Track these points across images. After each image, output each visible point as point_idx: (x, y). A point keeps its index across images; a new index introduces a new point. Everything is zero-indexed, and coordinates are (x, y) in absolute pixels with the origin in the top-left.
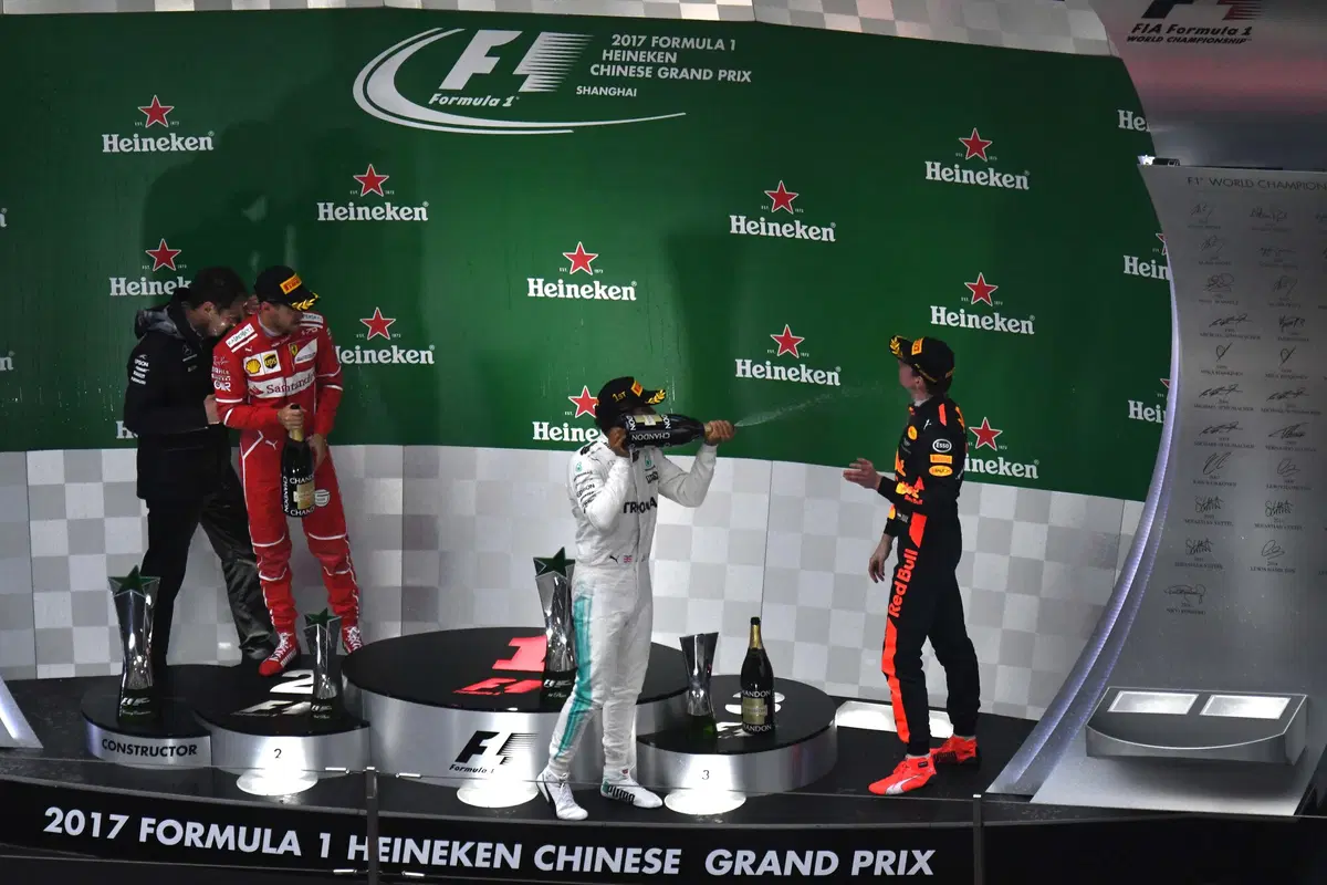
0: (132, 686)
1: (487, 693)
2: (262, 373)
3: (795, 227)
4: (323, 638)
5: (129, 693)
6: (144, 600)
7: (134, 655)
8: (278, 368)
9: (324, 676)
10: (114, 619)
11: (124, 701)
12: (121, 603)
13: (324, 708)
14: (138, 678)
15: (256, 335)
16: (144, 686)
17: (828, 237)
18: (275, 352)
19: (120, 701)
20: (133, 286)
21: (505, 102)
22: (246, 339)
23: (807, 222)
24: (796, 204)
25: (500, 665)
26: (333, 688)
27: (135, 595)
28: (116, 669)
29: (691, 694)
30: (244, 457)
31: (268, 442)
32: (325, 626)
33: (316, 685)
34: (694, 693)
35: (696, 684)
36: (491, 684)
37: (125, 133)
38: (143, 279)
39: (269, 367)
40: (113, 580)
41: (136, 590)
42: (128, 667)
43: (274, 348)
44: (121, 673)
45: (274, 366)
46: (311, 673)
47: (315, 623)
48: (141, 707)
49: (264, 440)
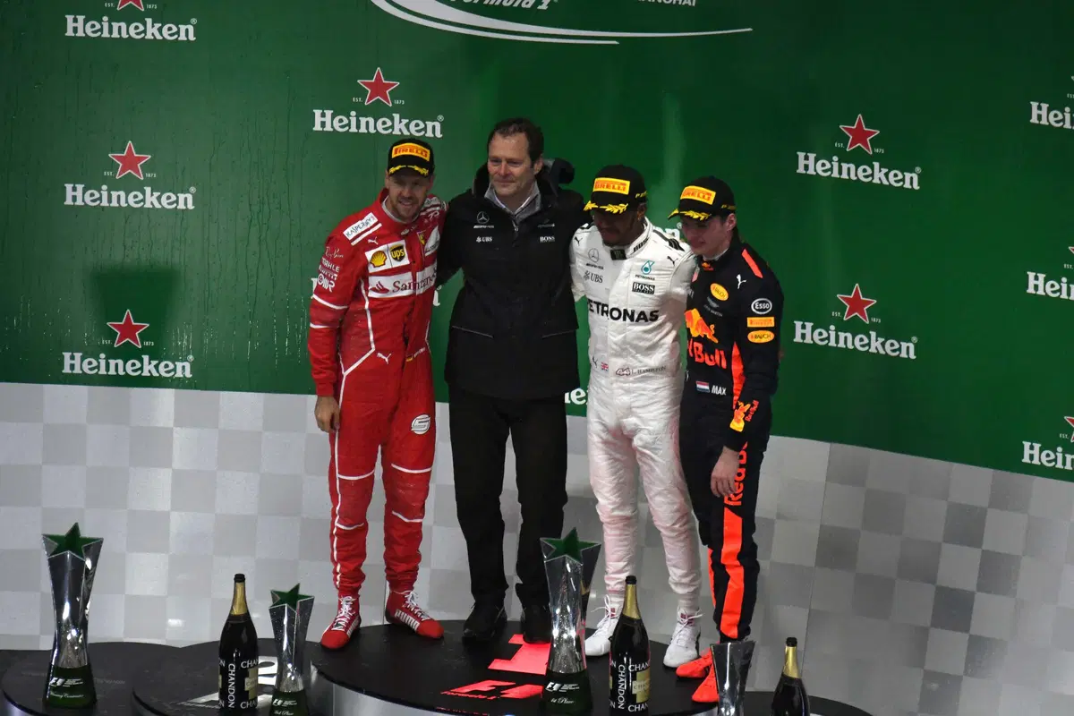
0: (64, 664)
1: (480, 696)
2: (388, 266)
3: (873, 169)
4: (291, 621)
5: (61, 672)
6: (83, 563)
7: (68, 628)
8: (406, 262)
9: (290, 666)
10: (47, 585)
11: (53, 681)
12: (56, 566)
13: (287, 703)
14: (71, 656)
15: (380, 225)
16: (76, 665)
17: (911, 183)
18: (402, 243)
19: (48, 680)
20: (92, 195)
21: (541, 4)
22: (368, 230)
23: (888, 164)
24: (875, 143)
25: (497, 665)
26: (300, 681)
27: (73, 558)
28: (46, 643)
29: (719, 711)
30: (345, 374)
31: (380, 355)
32: (294, 606)
33: (281, 675)
34: (723, 710)
35: (726, 700)
36: (485, 686)
37: (93, 15)
38: (104, 187)
39: (396, 259)
40: (49, 538)
41: (73, 552)
42: (59, 641)
43: (401, 238)
44: (51, 648)
45: (402, 258)
46: (275, 660)
47: (283, 602)
48: (72, 689)
49: (375, 353)
